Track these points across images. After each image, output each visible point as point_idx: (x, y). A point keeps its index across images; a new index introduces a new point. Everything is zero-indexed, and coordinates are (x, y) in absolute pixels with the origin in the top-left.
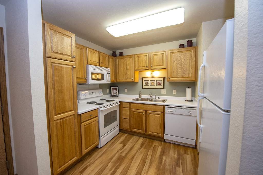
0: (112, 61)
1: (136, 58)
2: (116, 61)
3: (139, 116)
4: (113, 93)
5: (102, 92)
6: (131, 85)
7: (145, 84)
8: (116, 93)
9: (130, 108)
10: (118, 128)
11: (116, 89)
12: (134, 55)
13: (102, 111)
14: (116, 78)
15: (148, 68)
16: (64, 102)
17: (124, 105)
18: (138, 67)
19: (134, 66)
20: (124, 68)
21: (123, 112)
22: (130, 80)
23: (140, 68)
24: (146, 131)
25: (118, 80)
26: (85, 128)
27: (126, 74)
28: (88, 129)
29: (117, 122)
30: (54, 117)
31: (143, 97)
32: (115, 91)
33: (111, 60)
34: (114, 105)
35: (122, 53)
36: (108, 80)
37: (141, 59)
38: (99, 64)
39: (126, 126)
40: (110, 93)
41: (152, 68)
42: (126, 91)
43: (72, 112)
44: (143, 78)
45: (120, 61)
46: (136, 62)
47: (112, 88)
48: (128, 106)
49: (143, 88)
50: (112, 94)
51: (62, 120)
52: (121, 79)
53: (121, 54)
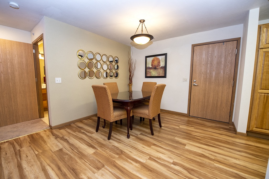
30: (259, 90)
51: (266, 95)
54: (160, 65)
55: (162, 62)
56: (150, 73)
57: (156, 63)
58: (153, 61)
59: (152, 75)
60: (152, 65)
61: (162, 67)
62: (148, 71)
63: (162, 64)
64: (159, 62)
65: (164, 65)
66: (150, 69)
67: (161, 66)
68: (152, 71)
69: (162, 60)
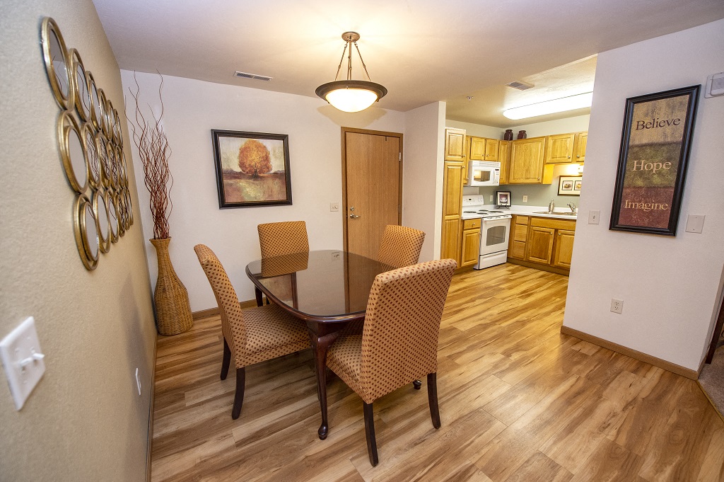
0: (504, 149)
1: (551, 142)
2: (511, 147)
3: (543, 238)
4: (501, 202)
5: (482, 200)
6: (536, 189)
7: (565, 187)
8: (507, 202)
9: (529, 225)
10: (505, 254)
11: (506, 196)
12: (547, 138)
13: (485, 221)
14: (508, 177)
15: (570, 160)
16: (453, 204)
17: (519, 220)
18: (553, 158)
19: (545, 157)
20: (525, 160)
21: (517, 232)
22: (536, 181)
23: (555, 160)
24: (552, 261)
25: (512, 181)
26: (466, 237)
27: (528, 171)
28: (469, 240)
29: (505, 245)
30: (445, 217)
31: (557, 210)
32: (504, 200)
33: (503, 147)
34: (502, 217)
35: (524, 132)
36: (495, 180)
37: (558, 143)
38: (485, 158)
39: (519, 252)
40: (495, 202)
41: (578, 160)
42: (525, 199)
43: (457, 216)
44: (561, 176)
45: (519, 149)
46: (550, 149)
47: (499, 193)
48: (526, 222)
49: (559, 195)
50: (499, 204)
52: (518, 177)
53: (522, 135)
54: (269, 168)
55: (276, 157)
56: (239, 190)
57: (254, 159)
58: (244, 152)
59: (247, 199)
60: (242, 165)
61: (275, 173)
62: (231, 185)
63: (277, 165)
64: (267, 159)
65: (282, 169)
66: (235, 178)
67: (272, 172)
68: (242, 183)
69: (274, 152)
